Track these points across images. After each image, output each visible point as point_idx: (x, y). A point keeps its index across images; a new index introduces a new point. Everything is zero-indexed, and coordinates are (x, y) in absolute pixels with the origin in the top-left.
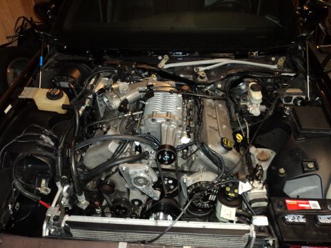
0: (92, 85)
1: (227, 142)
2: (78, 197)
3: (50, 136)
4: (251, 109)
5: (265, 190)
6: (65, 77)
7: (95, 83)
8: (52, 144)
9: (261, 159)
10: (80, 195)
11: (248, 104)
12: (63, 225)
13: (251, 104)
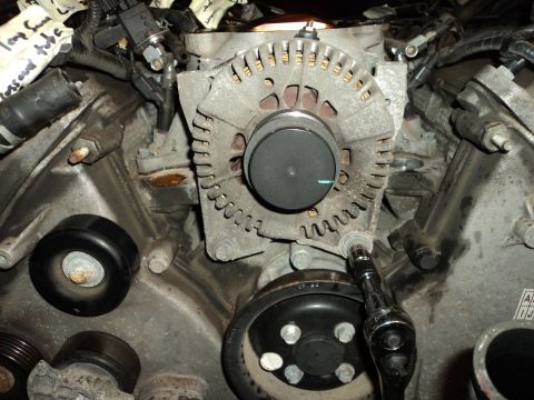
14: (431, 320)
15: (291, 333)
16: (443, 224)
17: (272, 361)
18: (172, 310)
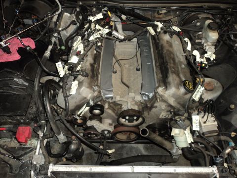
0: (56, 24)
1: (189, 85)
2: (58, 136)
3: (23, 78)
4: (207, 48)
5: (216, 123)
6: (28, 15)
7: (58, 19)
8: (27, 84)
9: (208, 89)
10: (59, 134)
11: (203, 41)
12: (49, 174)
13: (207, 41)
14: (149, 114)
15: (127, 118)
16: (152, 102)
17: (124, 120)
18: (108, 113)
